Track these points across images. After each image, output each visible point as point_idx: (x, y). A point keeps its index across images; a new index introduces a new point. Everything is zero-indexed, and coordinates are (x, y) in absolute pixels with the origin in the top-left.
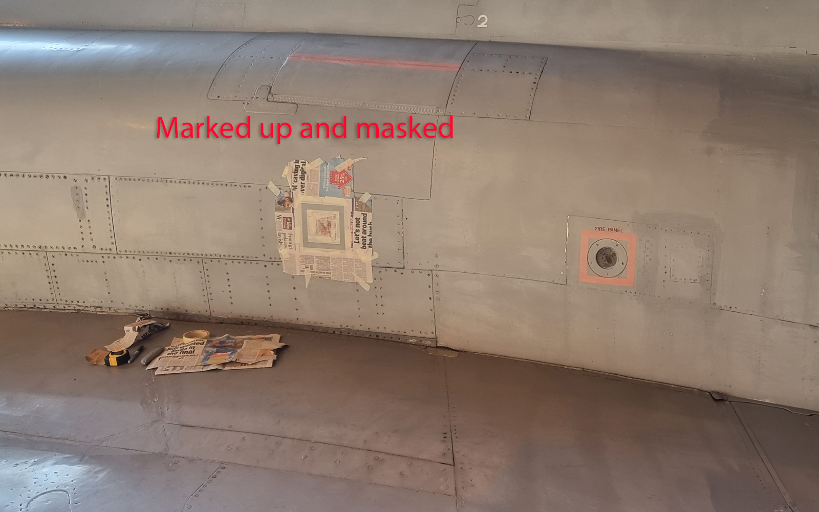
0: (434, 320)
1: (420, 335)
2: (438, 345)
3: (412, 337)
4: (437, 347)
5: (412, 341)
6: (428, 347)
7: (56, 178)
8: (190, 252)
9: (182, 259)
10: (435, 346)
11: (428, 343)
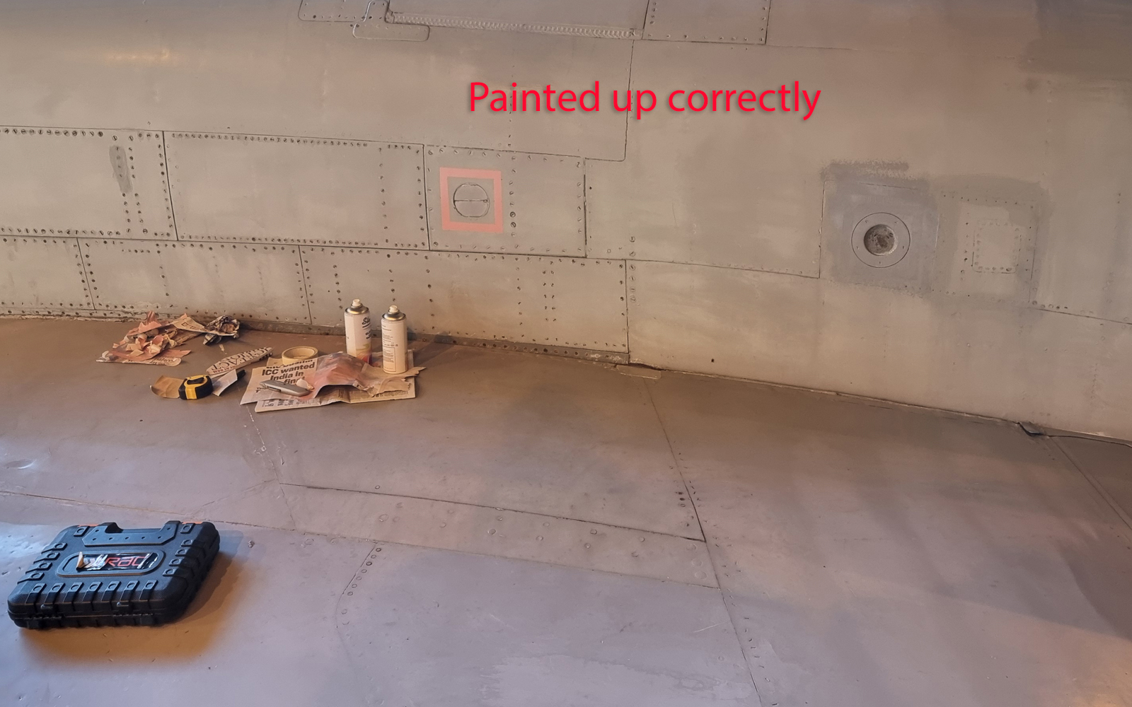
0: (626, 327)
1: (605, 348)
2: (631, 362)
3: (594, 351)
4: (630, 364)
5: (595, 356)
6: (617, 364)
7: (88, 134)
8: (282, 238)
9: (270, 247)
10: (627, 363)
11: (617, 359)
